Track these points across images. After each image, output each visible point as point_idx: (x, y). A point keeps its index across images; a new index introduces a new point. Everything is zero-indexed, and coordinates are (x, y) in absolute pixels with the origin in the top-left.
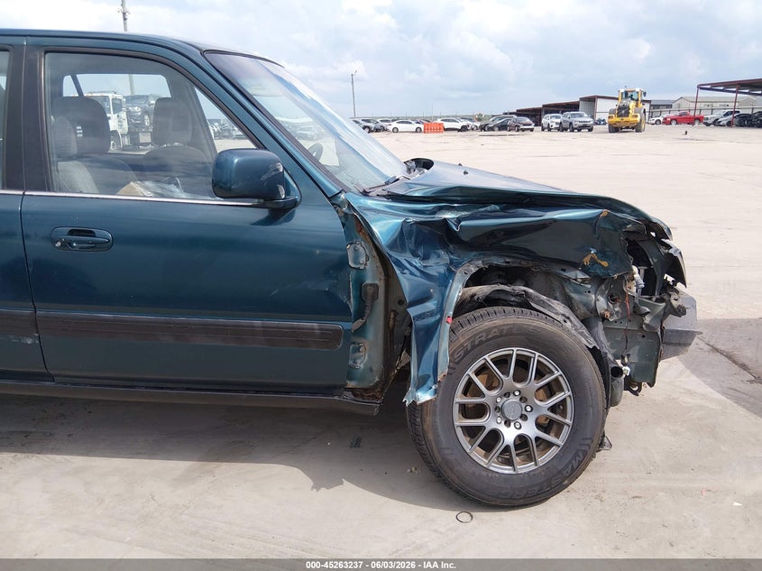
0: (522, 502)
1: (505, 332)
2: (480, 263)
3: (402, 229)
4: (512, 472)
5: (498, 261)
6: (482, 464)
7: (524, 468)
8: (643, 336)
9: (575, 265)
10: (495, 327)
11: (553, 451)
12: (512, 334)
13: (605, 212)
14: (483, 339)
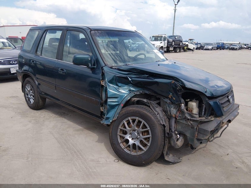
0: (130, 162)
1: (134, 112)
2: (141, 92)
3: (113, 77)
4: (130, 153)
5: (147, 92)
6: (122, 148)
7: (133, 153)
8: (192, 128)
9: (167, 98)
10: (132, 110)
11: (143, 152)
12: (136, 113)
13: (173, 81)
14: (128, 112)
